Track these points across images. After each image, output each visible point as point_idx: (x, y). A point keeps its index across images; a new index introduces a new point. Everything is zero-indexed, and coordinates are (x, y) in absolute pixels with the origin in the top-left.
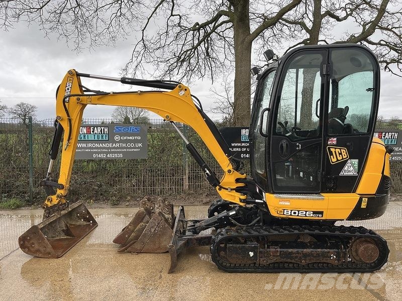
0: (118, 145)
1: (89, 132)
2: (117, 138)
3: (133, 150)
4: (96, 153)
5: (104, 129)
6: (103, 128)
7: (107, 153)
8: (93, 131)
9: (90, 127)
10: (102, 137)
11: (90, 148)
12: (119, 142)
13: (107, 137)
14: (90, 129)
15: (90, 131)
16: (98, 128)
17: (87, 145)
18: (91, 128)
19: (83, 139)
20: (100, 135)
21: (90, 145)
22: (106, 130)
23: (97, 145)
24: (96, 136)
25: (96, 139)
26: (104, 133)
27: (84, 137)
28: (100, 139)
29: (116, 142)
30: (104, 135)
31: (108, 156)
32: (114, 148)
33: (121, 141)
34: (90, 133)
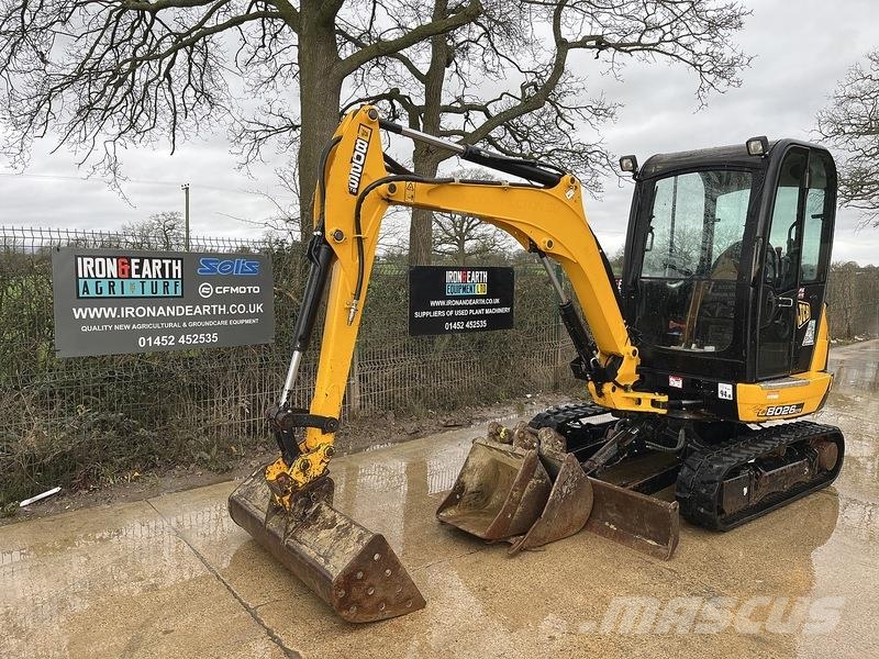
0: (206, 309)
2: (205, 290)
3: (242, 322)
4: (146, 333)
5: (171, 265)
6: (167, 262)
7: (177, 333)
8: (139, 271)
9: (129, 259)
10: (166, 287)
11: (130, 320)
12: (209, 301)
13: (179, 289)
14: (130, 264)
15: (130, 270)
16: (154, 261)
18: (133, 261)
19: (105, 293)
20: (160, 283)
21: (128, 311)
22: (177, 267)
23: (150, 311)
24: (148, 284)
26: (171, 277)
27: (111, 287)
28: (160, 293)
29: (202, 302)
30: (172, 282)
31: (182, 340)
32: (197, 318)
33: (215, 299)
34: (130, 277)
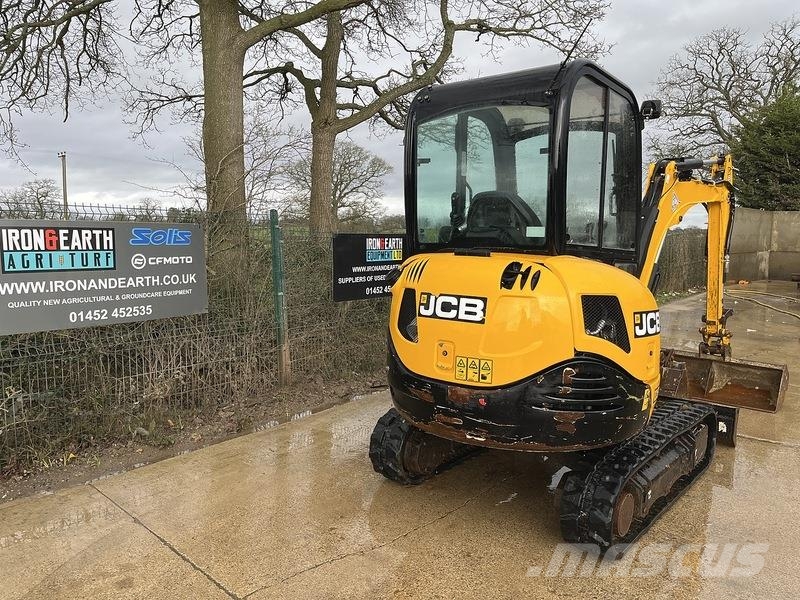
0: (140, 281)
1: (52, 245)
2: (138, 261)
3: (176, 293)
4: (77, 308)
5: (101, 236)
6: (97, 233)
7: (110, 306)
8: (68, 243)
9: (57, 230)
10: (97, 258)
11: (60, 295)
12: (143, 273)
13: (111, 260)
14: (58, 235)
15: (58, 242)
16: (84, 232)
17: (47, 287)
18: (62, 232)
20: (91, 255)
21: (57, 285)
22: (108, 238)
23: (80, 285)
24: (78, 256)
25: (78, 265)
26: (102, 249)
27: (39, 260)
28: (91, 265)
29: (135, 274)
30: (103, 254)
31: (115, 314)
32: (131, 290)
33: (149, 270)
34: (58, 249)
